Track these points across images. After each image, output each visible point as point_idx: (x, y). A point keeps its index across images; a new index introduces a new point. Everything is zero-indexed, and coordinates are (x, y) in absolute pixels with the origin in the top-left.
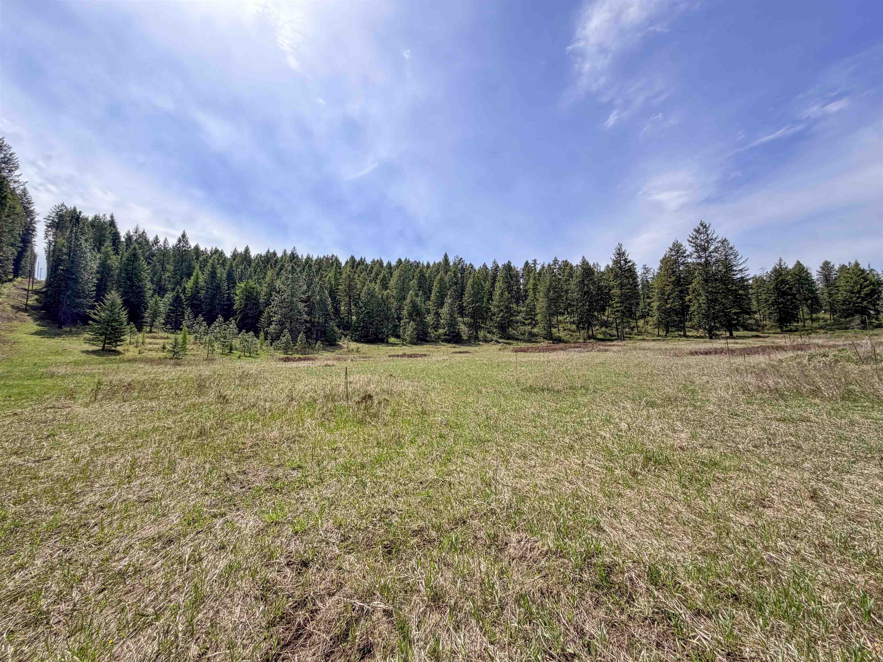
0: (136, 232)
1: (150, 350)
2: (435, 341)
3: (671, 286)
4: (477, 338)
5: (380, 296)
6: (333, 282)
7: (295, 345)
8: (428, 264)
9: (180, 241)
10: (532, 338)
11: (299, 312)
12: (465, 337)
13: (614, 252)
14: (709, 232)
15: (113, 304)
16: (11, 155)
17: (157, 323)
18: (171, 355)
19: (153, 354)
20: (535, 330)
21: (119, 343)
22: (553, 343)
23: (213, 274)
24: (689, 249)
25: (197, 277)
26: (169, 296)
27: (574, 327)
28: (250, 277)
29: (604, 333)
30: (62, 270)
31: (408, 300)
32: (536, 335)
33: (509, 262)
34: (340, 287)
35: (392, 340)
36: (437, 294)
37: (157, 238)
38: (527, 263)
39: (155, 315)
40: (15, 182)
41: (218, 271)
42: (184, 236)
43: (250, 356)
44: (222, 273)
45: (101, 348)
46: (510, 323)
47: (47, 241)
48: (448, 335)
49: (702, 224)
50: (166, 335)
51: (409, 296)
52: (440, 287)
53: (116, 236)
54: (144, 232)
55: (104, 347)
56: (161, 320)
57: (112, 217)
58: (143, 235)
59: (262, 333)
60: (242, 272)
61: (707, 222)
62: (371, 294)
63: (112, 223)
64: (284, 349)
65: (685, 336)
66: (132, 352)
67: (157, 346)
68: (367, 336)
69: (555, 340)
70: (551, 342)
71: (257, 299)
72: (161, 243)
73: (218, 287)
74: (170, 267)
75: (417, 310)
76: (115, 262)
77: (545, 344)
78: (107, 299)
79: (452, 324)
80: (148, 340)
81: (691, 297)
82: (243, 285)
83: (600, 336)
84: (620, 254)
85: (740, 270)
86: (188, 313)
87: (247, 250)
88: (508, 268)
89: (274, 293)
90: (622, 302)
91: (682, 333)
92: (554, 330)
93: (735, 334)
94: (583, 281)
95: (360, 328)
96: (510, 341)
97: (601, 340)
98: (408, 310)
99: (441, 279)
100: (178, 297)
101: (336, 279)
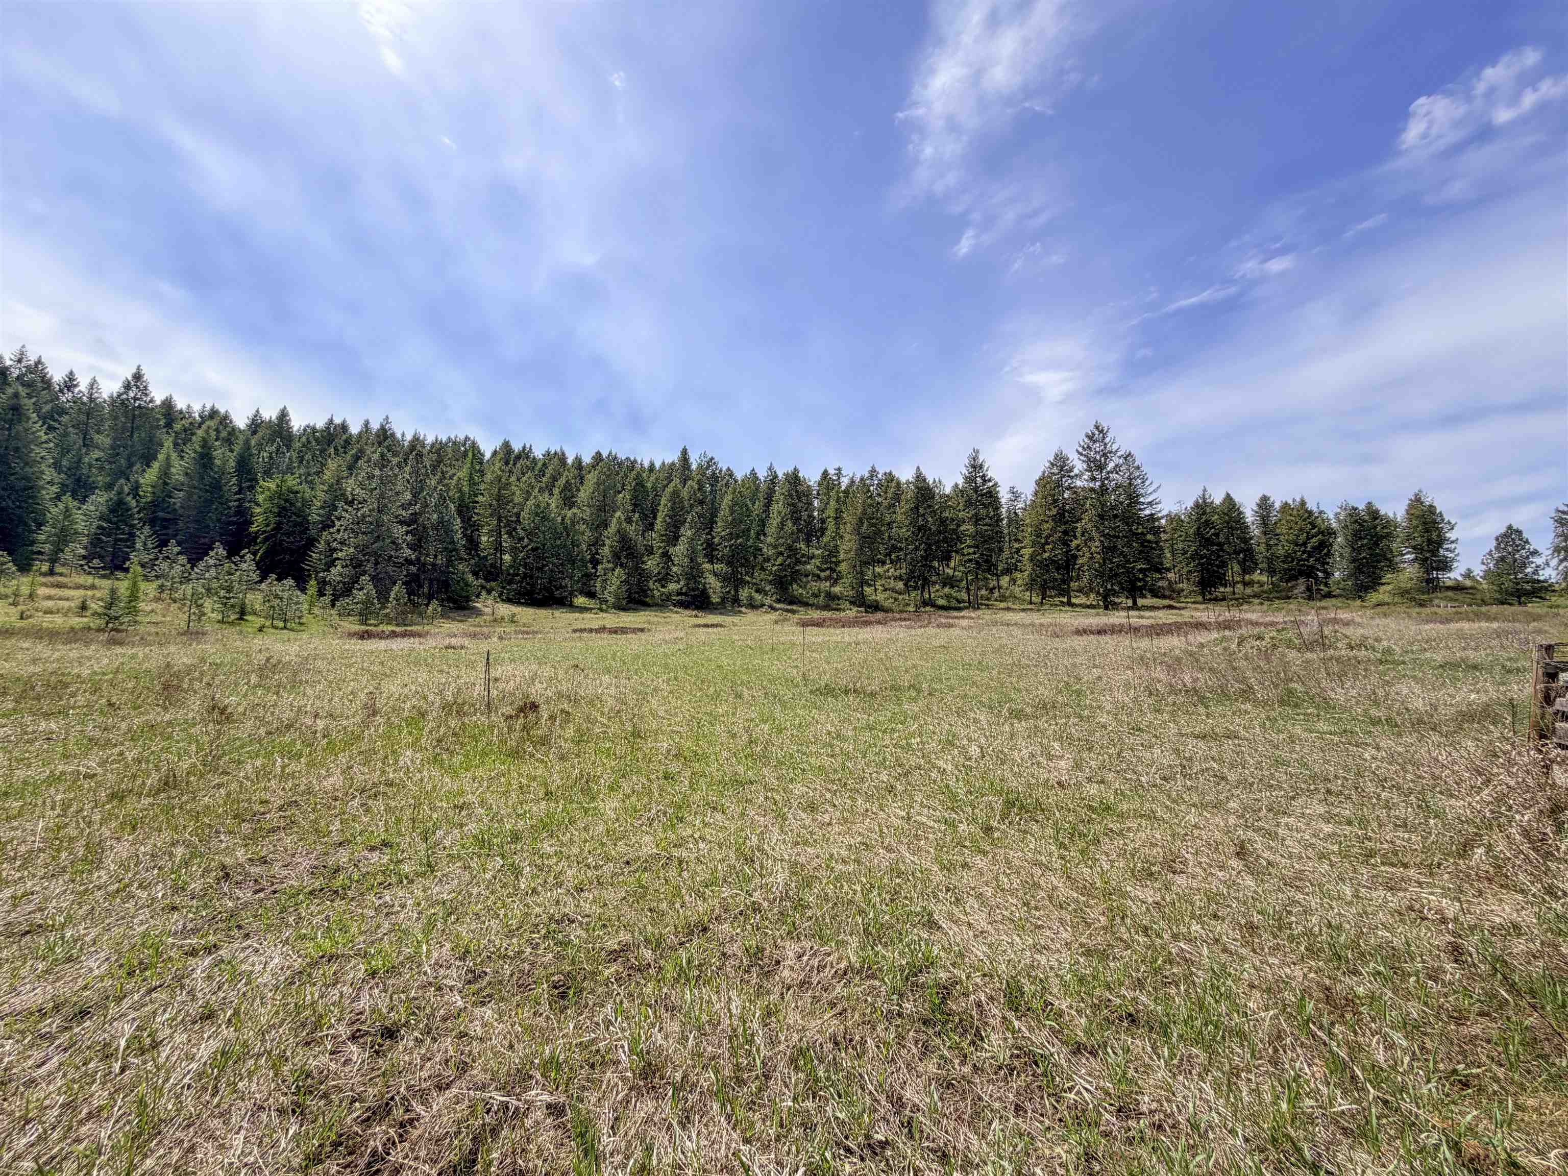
0: (20, 361)
2: (662, 604)
3: (1051, 523)
4: (736, 601)
5: (559, 519)
6: (466, 489)
7: (383, 608)
8: (652, 465)
9: (127, 387)
10: (831, 602)
11: (393, 543)
12: (715, 599)
13: (967, 463)
14: (1107, 440)
17: (67, 555)
18: (100, 622)
19: (56, 621)
20: (837, 589)
22: (866, 612)
23: (205, 458)
24: (1079, 465)
25: (168, 464)
26: (99, 500)
27: (900, 585)
28: (289, 469)
29: (948, 597)
31: (613, 528)
32: (837, 598)
33: (795, 469)
34: (480, 498)
35: (581, 600)
36: (668, 520)
37: (71, 377)
38: (825, 474)
39: (63, 538)
41: (217, 453)
42: (138, 377)
43: (285, 628)
44: (225, 458)
46: (795, 576)
48: (685, 594)
49: (1097, 427)
50: (90, 580)
51: (614, 521)
52: (673, 509)
54: (39, 362)
56: (78, 548)
58: (37, 368)
59: (313, 582)
60: (271, 458)
61: (1104, 425)
62: (542, 515)
64: (360, 614)
65: (1069, 604)
67: (66, 604)
68: (530, 593)
69: (870, 607)
70: (862, 609)
71: (302, 515)
72: (83, 387)
73: (216, 487)
74: (103, 440)
75: (629, 548)
77: (852, 612)
79: (693, 574)
80: (42, 591)
81: (1079, 542)
82: (272, 485)
83: (941, 602)
84: (976, 466)
85: (1150, 503)
86: (144, 536)
87: (283, 415)
88: (794, 479)
89: (341, 504)
90: (977, 547)
91: (1065, 600)
92: (868, 590)
93: (1141, 602)
94: (917, 508)
95: (517, 578)
96: (794, 607)
97: (943, 608)
98: (611, 547)
99: (675, 494)
100: (120, 503)
101: (472, 483)
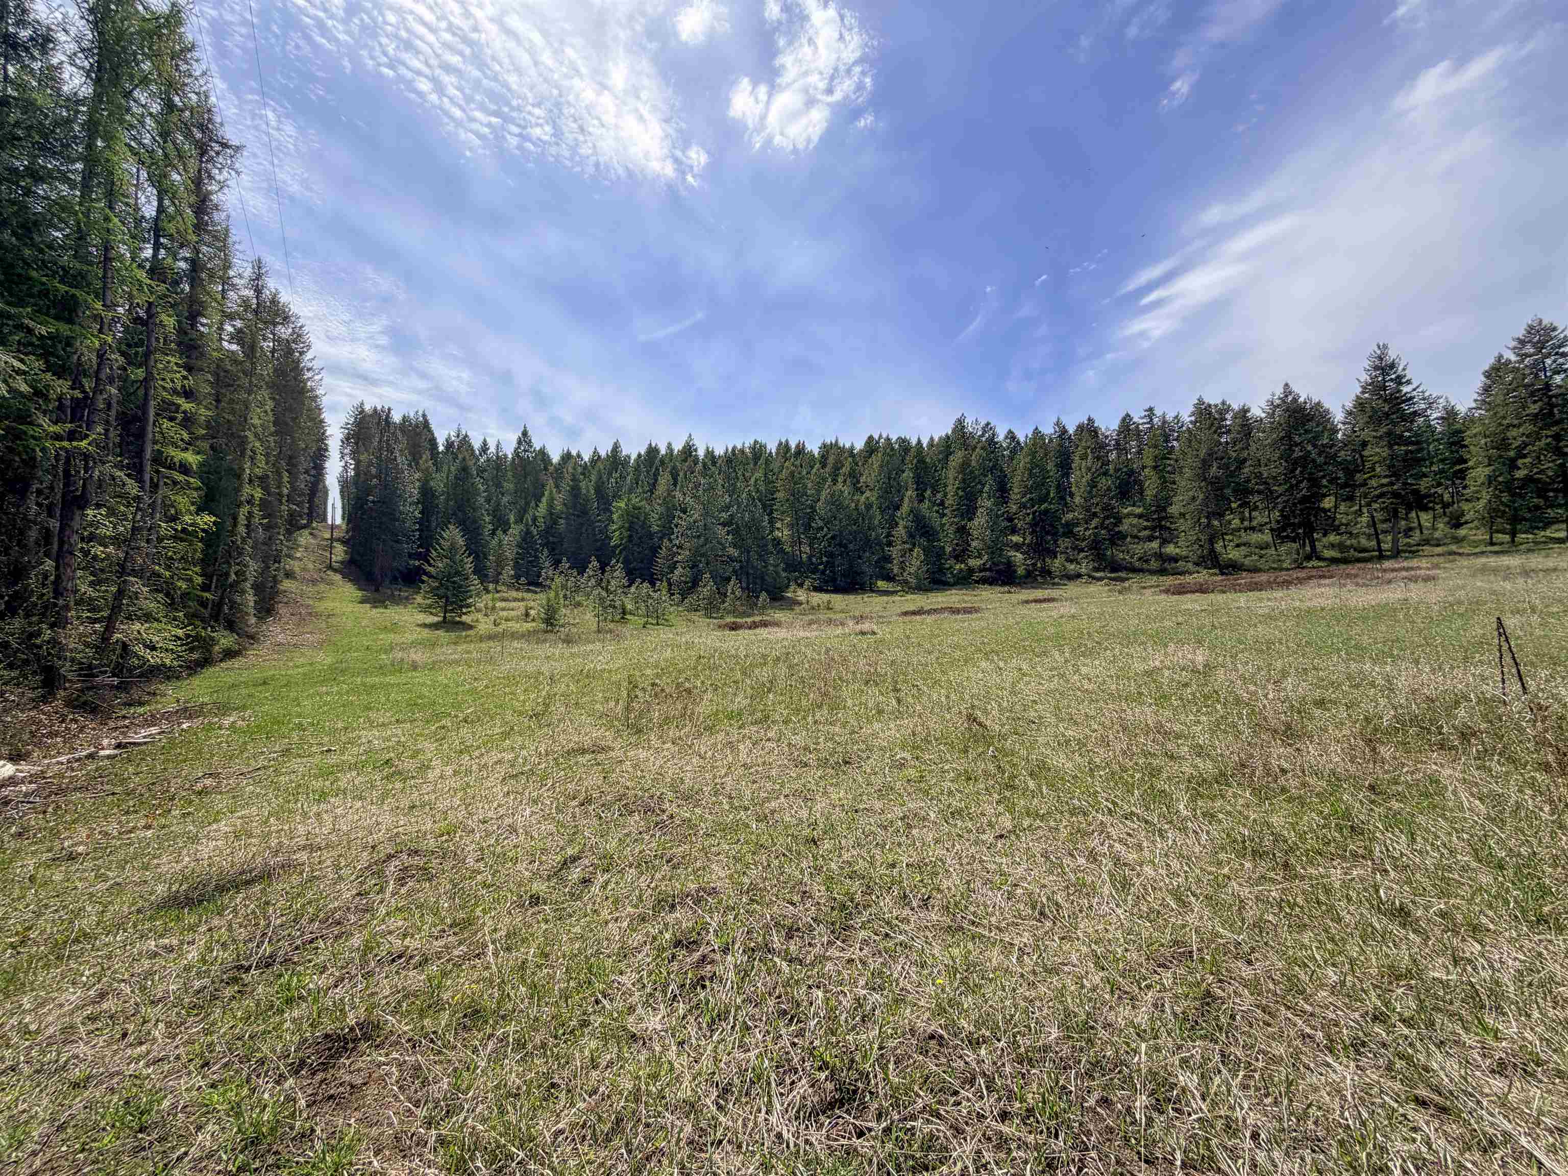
0: (457, 437)
1: (507, 620)
2: (965, 580)
3: (1527, 428)
4: (1046, 573)
5: (853, 505)
6: (762, 488)
7: (724, 602)
9: (519, 442)
10: (1167, 565)
11: (719, 543)
12: (1021, 571)
13: (1367, 364)
15: (453, 547)
16: (301, 327)
17: (504, 577)
18: (543, 626)
19: (515, 626)
20: (1170, 549)
21: (464, 610)
22: (1223, 574)
23: (575, 490)
25: (552, 499)
26: (515, 530)
27: (1267, 537)
28: (630, 491)
29: (1341, 547)
30: (373, 502)
31: (905, 508)
32: (1175, 559)
34: (777, 495)
35: (882, 584)
36: (961, 493)
37: (485, 443)
39: (500, 563)
40: (309, 370)
41: (583, 485)
42: (525, 434)
43: (658, 624)
44: (587, 487)
45: (440, 619)
46: (1116, 539)
47: (343, 463)
48: (990, 570)
50: (520, 595)
51: (906, 500)
52: (964, 480)
53: (433, 442)
54: (466, 436)
55: (445, 617)
56: (508, 571)
57: (424, 416)
58: (465, 441)
59: (664, 584)
62: (836, 502)
63: (426, 424)
64: (706, 609)
66: (484, 625)
67: (513, 613)
68: (834, 580)
69: (1227, 567)
70: (1216, 571)
71: (645, 525)
72: (492, 449)
73: (584, 512)
74: (509, 486)
75: (924, 527)
76: (439, 483)
77: (1202, 576)
78: (444, 538)
79: (995, 549)
80: (499, 604)
82: (622, 505)
83: (1328, 554)
84: (1383, 367)
86: (544, 557)
87: (616, 448)
88: (1089, 429)
89: (678, 513)
90: (1394, 475)
92: (1219, 546)
95: (821, 567)
96: (1123, 574)
97: (1334, 561)
98: (905, 527)
99: (965, 465)
100: (528, 532)
101: (767, 482)
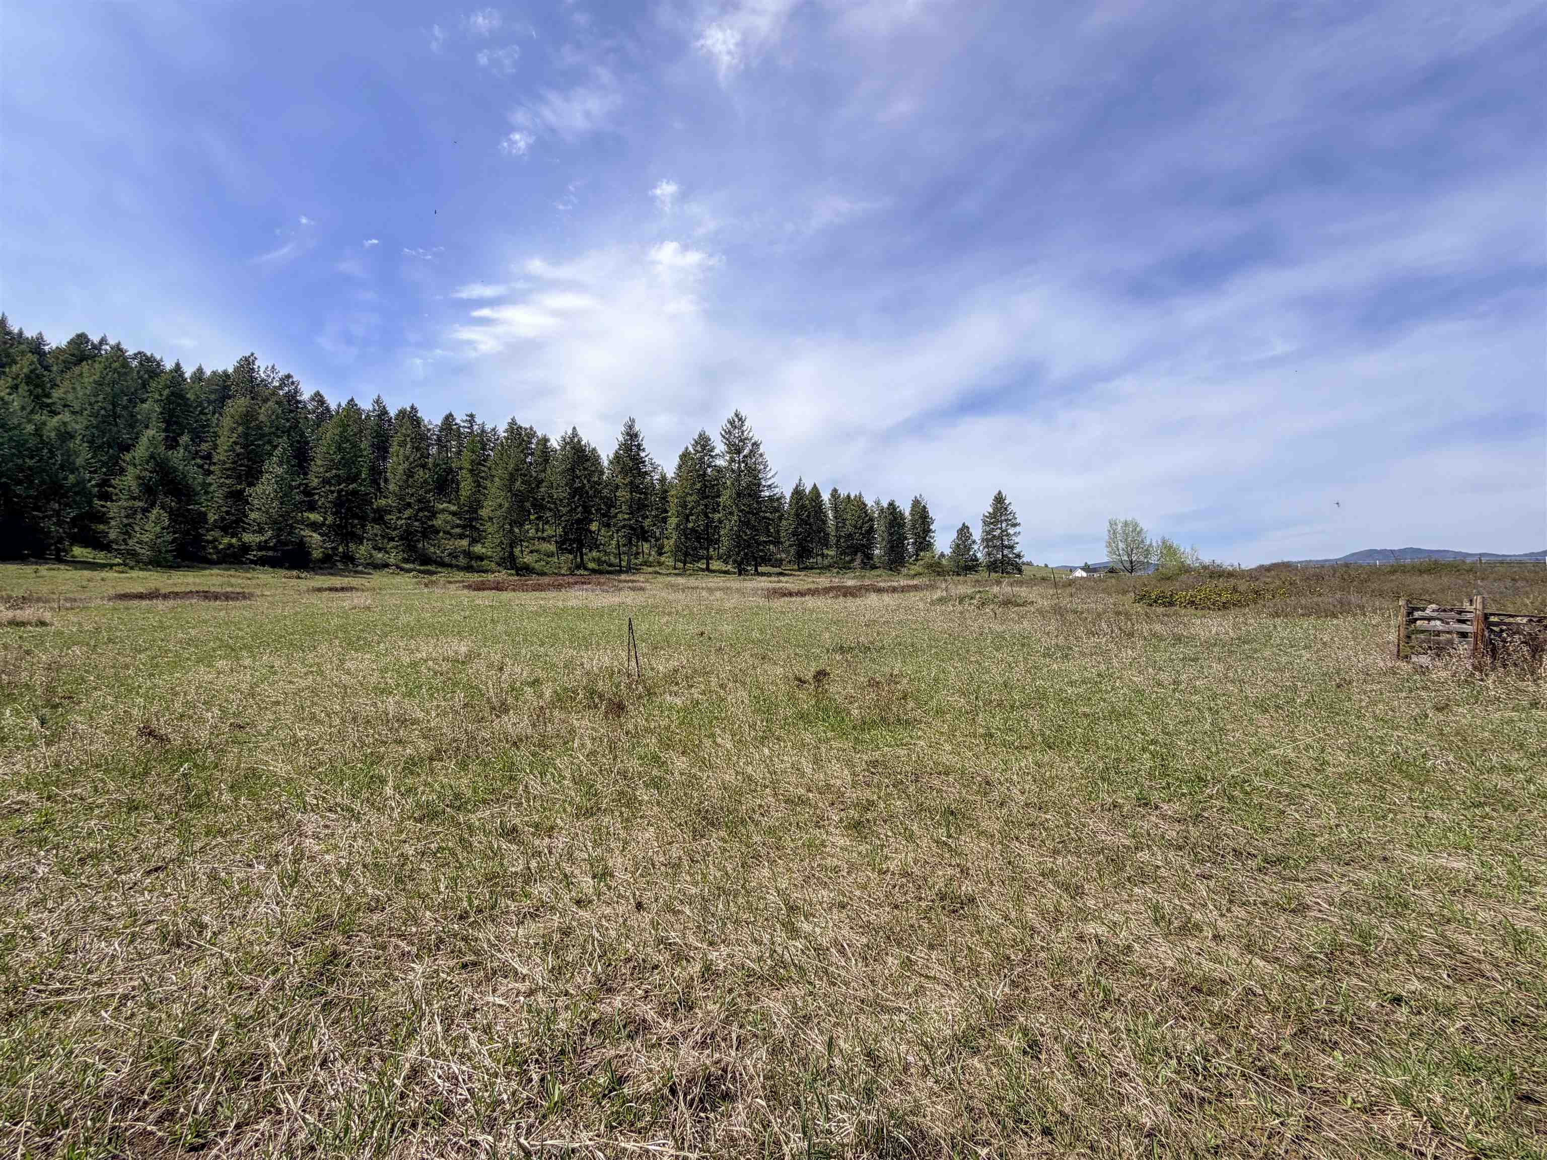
2: (234, 561)
3: (695, 497)
4: (348, 559)
5: (31, 427)
10: (473, 562)
12: (317, 554)
13: (623, 429)
14: (745, 428)
20: (478, 549)
22: (518, 575)
24: (720, 447)
27: (552, 548)
29: (599, 561)
31: (141, 451)
32: (481, 558)
33: (411, 407)
35: (81, 553)
36: (238, 449)
38: (449, 418)
46: (429, 532)
49: (737, 415)
51: (144, 440)
52: (245, 435)
61: (743, 414)
65: (708, 569)
69: (522, 569)
70: (513, 572)
75: (173, 482)
77: (502, 575)
79: (283, 525)
81: (720, 515)
83: (591, 565)
84: (632, 435)
85: (769, 486)
88: (411, 417)
90: (631, 513)
91: (704, 566)
92: (517, 551)
93: (760, 569)
94: (572, 469)
96: (432, 568)
97: (594, 571)
98: (138, 477)
99: (250, 416)
